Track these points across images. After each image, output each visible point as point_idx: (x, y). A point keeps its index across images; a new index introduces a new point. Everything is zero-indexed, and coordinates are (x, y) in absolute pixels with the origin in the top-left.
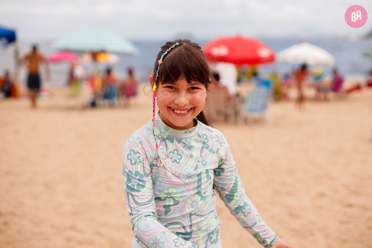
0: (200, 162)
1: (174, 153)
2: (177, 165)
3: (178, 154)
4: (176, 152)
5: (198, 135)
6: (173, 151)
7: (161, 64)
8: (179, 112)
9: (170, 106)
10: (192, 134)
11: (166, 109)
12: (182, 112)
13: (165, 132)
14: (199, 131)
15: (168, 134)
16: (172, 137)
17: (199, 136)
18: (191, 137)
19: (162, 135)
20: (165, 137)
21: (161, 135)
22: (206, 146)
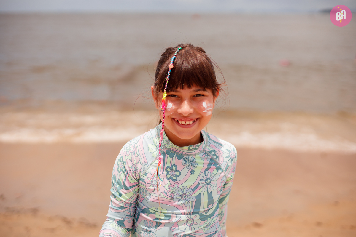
0: (203, 180)
1: (171, 169)
2: (173, 183)
3: (176, 171)
5: (205, 152)
6: (171, 167)
7: (172, 69)
11: (170, 121)
13: (166, 145)
14: (206, 147)
15: (169, 148)
16: (172, 151)
18: (195, 155)
20: (165, 151)
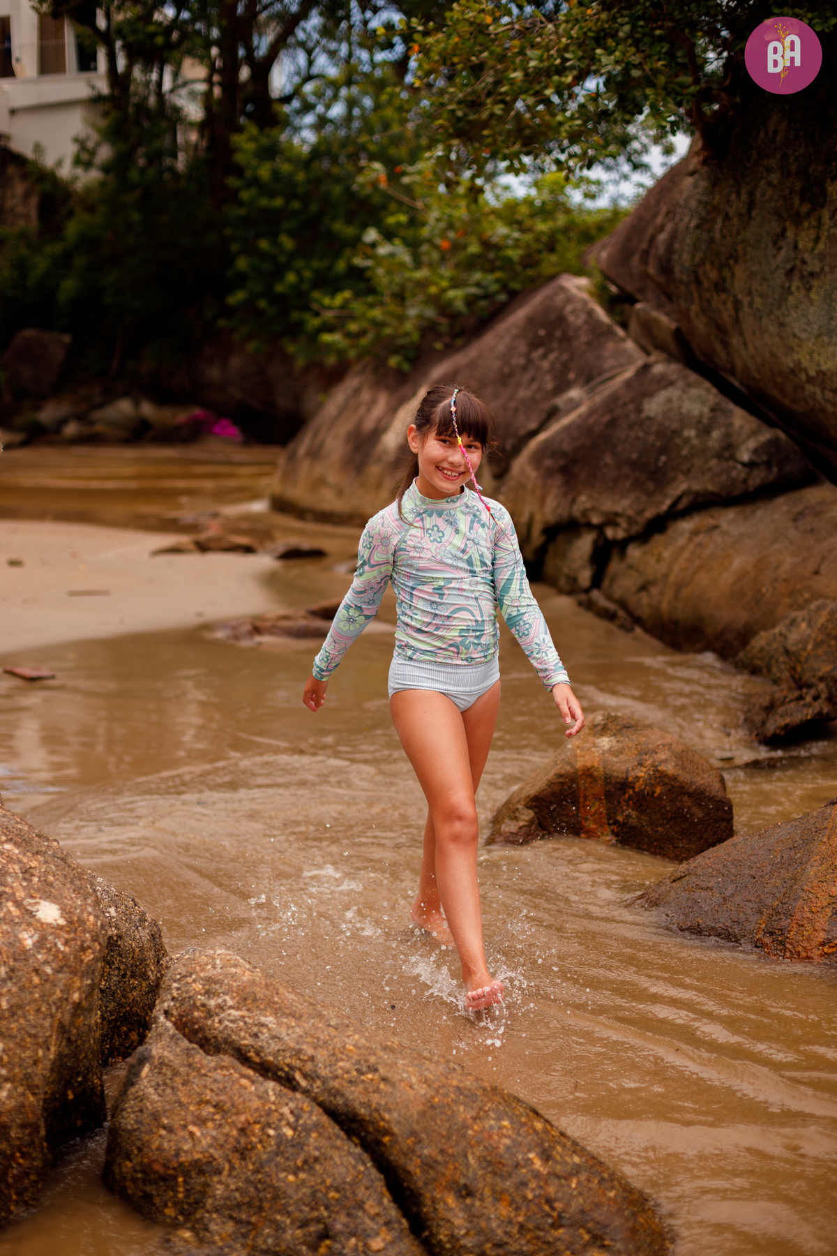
1: (433, 530)
2: (439, 545)
3: (438, 531)
4: (435, 529)
6: (431, 528)
8: (449, 473)
10: (458, 504)
16: (430, 509)
17: (467, 507)
18: (456, 507)
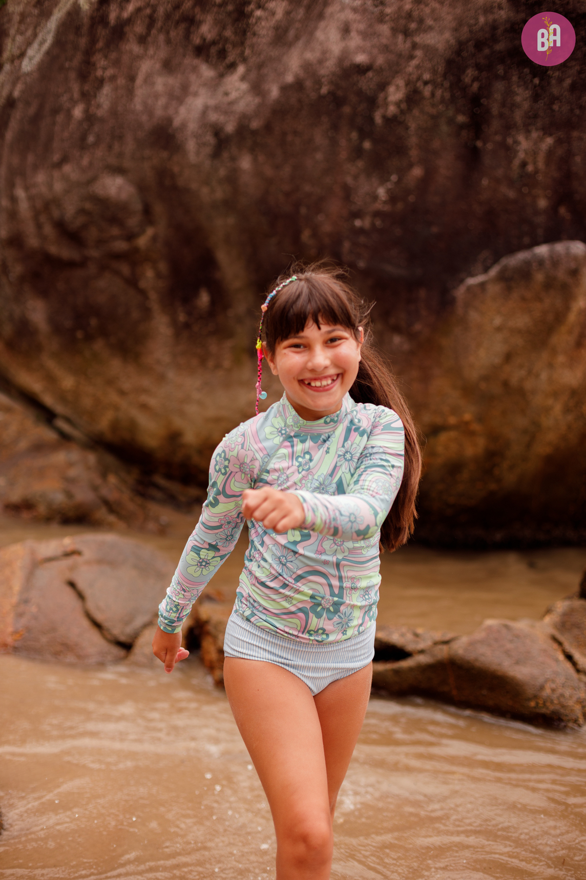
0: (340, 456)
1: (304, 458)
4: (307, 456)
6: (302, 456)
9: (301, 378)
11: (296, 385)
12: (324, 383)
13: (292, 425)
16: (304, 432)
19: (287, 430)
20: (292, 434)
21: (285, 430)
22: (354, 427)
